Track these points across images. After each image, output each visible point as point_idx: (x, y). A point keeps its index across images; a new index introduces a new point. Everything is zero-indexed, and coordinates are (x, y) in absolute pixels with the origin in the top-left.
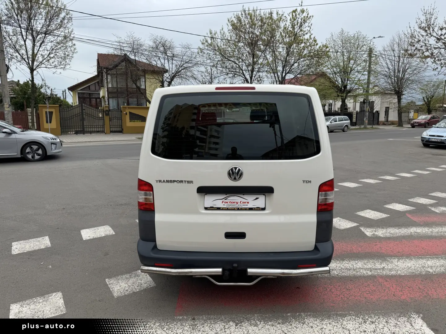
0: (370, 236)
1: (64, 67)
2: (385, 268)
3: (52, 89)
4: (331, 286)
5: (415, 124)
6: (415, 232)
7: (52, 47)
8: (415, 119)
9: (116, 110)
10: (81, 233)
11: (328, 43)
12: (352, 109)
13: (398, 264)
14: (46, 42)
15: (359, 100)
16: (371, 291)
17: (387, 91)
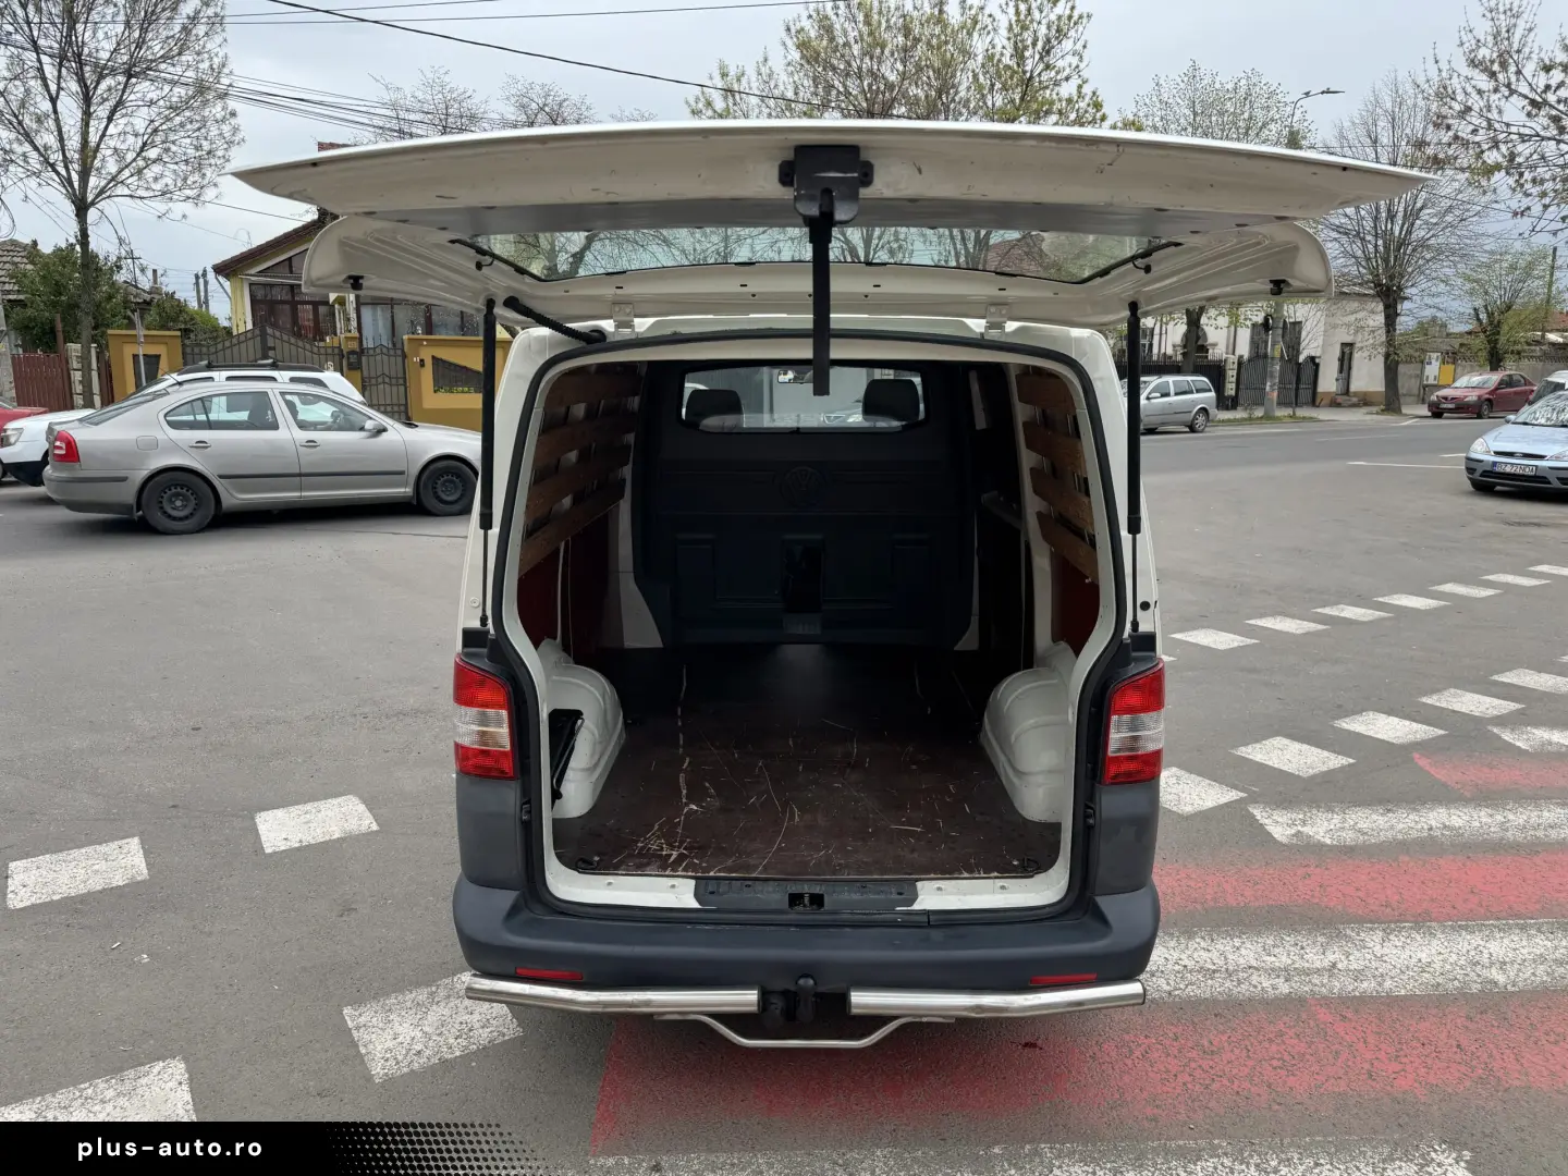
0: (1284, 840)
1: (199, 195)
2: (1340, 966)
3: (155, 271)
4: (1146, 1037)
5: (1445, 406)
6: (1445, 827)
7: (152, 121)
8: (1444, 387)
9: (385, 350)
10: (255, 824)
11: (1141, 114)
12: (1224, 350)
13: (1386, 951)
14: (130, 104)
15: (1250, 320)
16: (1287, 1057)
17: (1349, 286)
